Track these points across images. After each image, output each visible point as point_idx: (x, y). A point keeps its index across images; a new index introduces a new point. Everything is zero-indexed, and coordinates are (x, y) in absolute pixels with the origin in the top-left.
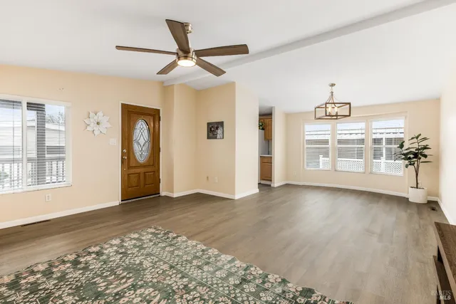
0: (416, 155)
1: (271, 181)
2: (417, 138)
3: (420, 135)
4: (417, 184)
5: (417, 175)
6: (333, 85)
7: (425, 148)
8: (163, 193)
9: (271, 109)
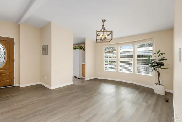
0: (158, 64)
1: (85, 76)
2: (158, 53)
3: (159, 51)
4: (159, 82)
5: (159, 77)
6: (104, 21)
7: (163, 59)
8: (16, 84)
9: (85, 39)
